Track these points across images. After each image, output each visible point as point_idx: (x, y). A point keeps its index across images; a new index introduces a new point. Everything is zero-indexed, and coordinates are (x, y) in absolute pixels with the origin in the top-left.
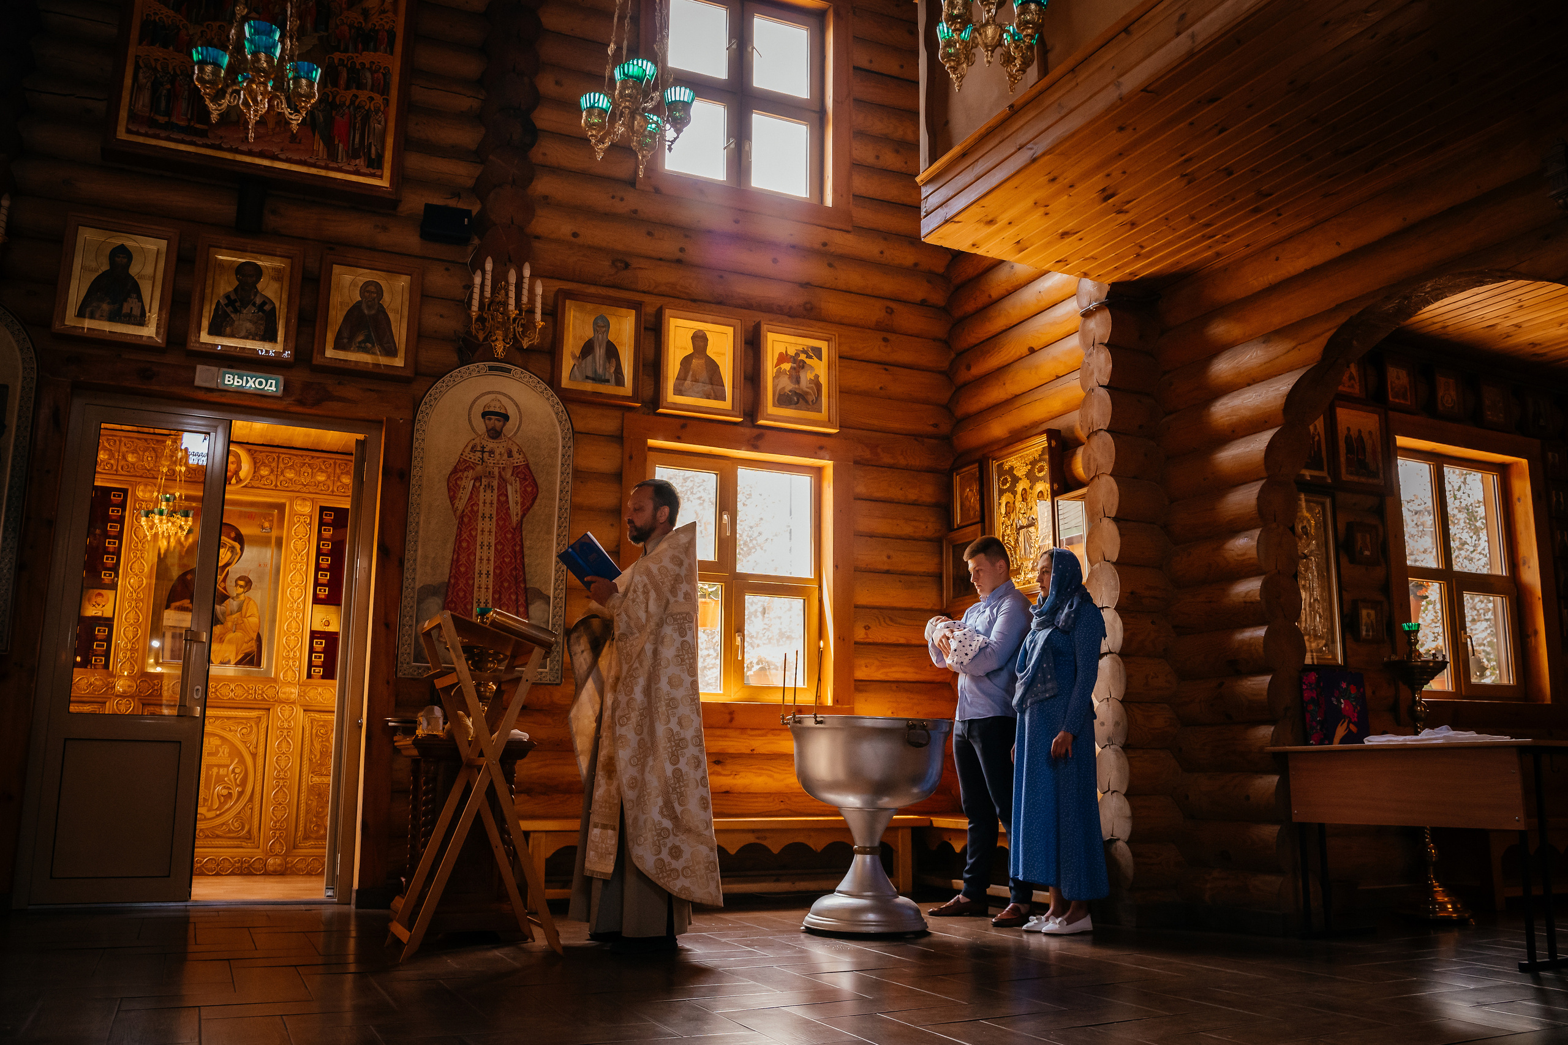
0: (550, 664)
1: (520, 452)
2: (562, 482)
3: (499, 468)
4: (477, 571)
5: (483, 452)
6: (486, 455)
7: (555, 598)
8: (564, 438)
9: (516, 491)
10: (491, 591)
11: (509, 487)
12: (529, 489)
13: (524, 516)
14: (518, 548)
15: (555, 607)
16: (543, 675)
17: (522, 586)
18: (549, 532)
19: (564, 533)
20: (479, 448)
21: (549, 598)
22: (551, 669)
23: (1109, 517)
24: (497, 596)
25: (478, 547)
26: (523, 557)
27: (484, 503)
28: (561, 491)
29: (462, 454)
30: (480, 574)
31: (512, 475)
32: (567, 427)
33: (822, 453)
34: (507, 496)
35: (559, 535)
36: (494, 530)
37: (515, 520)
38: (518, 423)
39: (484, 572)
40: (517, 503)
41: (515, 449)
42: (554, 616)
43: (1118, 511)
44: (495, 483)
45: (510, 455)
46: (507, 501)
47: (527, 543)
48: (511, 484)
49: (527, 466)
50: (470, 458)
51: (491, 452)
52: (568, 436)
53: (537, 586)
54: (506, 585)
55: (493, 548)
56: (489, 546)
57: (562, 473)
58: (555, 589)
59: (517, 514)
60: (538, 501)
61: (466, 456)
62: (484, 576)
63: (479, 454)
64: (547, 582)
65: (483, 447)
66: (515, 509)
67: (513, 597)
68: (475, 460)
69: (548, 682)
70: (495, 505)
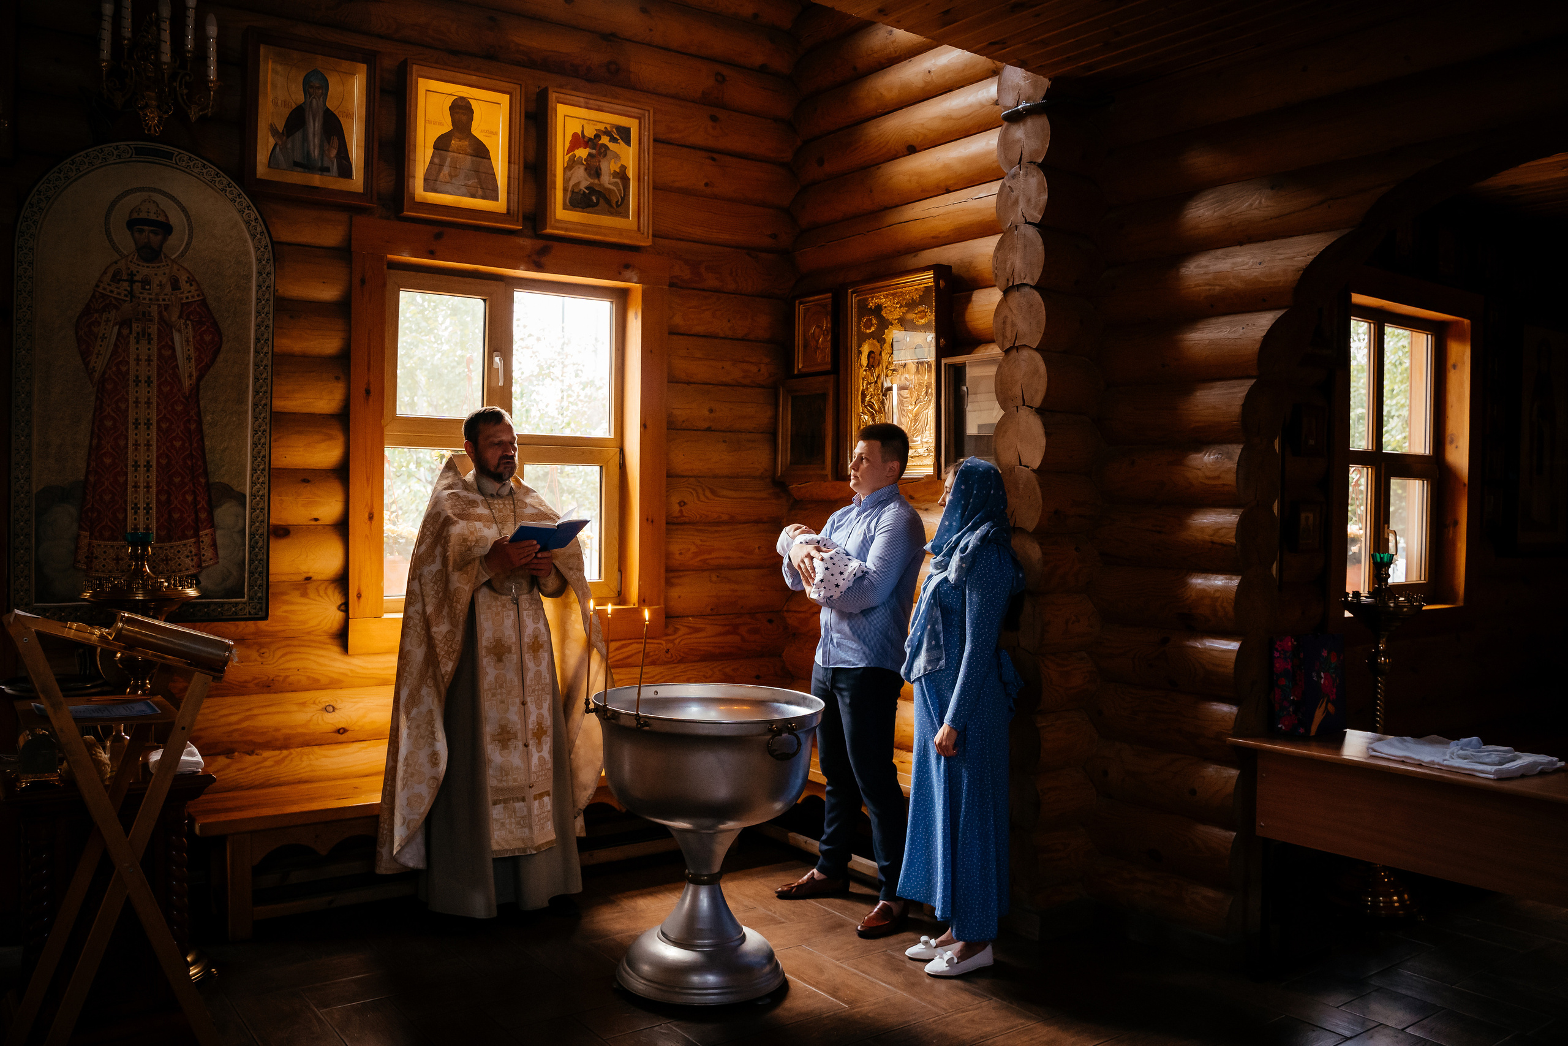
0: (249, 590)
1: (191, 280)
2: (258, 326)
3: (160, 306)
4: (130, 463)
5: (132, 282)
6: (137, 287)
7: (253, 496)
8: (259, 261)
9: (188, 341)
10: (154, 490)
11: (177, 337)
12: (207, 338)
13: (200, 378)
14: (193, 427)
15: (253, 509)
16: (240, 607)
17: (203, 481)
18: (241, 400)
19: (263, 402)
20: (125, 277)
21: (245, 496)
22: (251, 598)
23: (1032, 407)
24: (163, 498)
25: (131, 426)
26: (202, 440)
27: (138, 360)
28: (257, 340)
29: (97, 286)
30: (136, 466)
31: (180, 317)
32: (263, 243)
33: (628, 274)
34: (173, 349)
35: (255, 405)
36: (154, 400)
37: (187, 383)
38: (186, 237)
39: (142, 463)
40: (189, 359)
41: (183, 277)
42: (252, 523)
43: (1045, 399)
44: (154, 329)
45: (175, 285)
46: (174, 356)
47: (208, 418)
48: (179, 331)
49: (204, 303)
50: (112, 292)
51: (146, 282)
52: (266, 256)
53: (226, 480)
54: (177, 480)
55: (154, 428)
56: (148, 424)
57: (258, 313)
58: (253, 484)
59: (190, 376)
60: (221, 357)
61: (104, 289)
62: (142, 469)
63: (126, 285)
64: (241, 474)
65: (132, 275)
66: (187, 369)
67: (190, 498)
68: (119, 294)
69: (247, 616)
70: (154, 363)
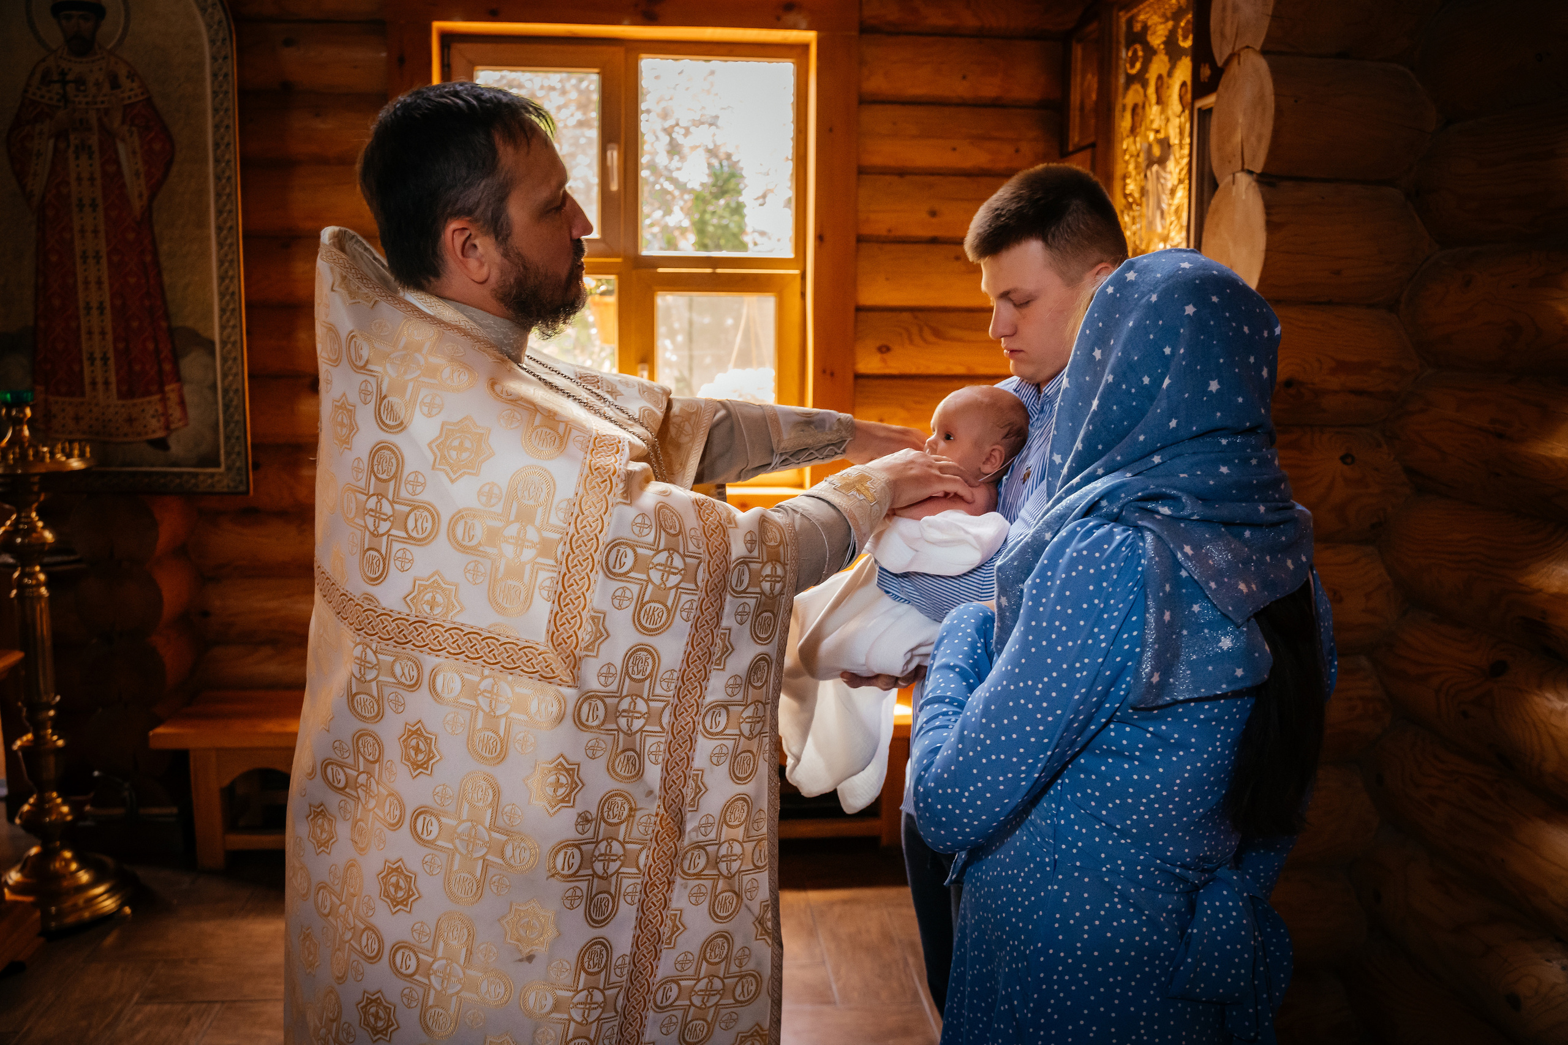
0: (227, 459)
1: (131, 76)
2: (217, 127)
3: (98, 110)
4: (81, 304)
5: (64, 83)
6: (70, 88)
7: (224, 343)
8: (212, 42)
9: (134, 153)
10: (110, 337)
11: (121, 148)
12: (157, 146)
13: (152, 197)
14: (148, 259)
15: (224, 360)
16: (216, 478)
17: (164, 324)
18: (202, 224)
19: (228, 225)
20: (55, 77)
21: (213, 343)
22: (229, 469)
23: (1251, 173)
24: (121, 346)
25: (79, 261)
26: (159, 274)
27: (79, 179)
28: (217, 145)
29: (26, 91)
30: (88, 308)
31: (123, 122)
32: (217, 18)
33: (791, 17)
34: (117, 162)
35: (219, 229)
36: (102, 227)
37: (137, 205)
38: (122, 20)
39: (94, 304)
40: (137, 174)
41: (123, 72)
42: (225, 376)
43: (1267, 164)
44: (94, 140)
45: (115, 84)
46: (119, 173)
47: (164, 248)
48: (123, 140)
49: (149, 101)
50: (42, 97)
51: (80, 82)
52: (221, 35)
53: (190, 323)
54: (135, 324)
55: (104, 261)
56: (97, 257)
57: (216, 110)
58: (223, 327)
59: (141, 196)
60: (175, 169)
61: (34, 94)
62: (95, 312)
63: (57, 87)
64: (207, 315)
65: (63, 74)
66: (136, 188)
67: (151, 346)
68: (51, 99)
69: (225, 490)
70: (99, 182)
